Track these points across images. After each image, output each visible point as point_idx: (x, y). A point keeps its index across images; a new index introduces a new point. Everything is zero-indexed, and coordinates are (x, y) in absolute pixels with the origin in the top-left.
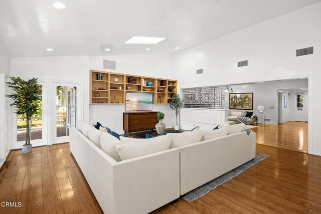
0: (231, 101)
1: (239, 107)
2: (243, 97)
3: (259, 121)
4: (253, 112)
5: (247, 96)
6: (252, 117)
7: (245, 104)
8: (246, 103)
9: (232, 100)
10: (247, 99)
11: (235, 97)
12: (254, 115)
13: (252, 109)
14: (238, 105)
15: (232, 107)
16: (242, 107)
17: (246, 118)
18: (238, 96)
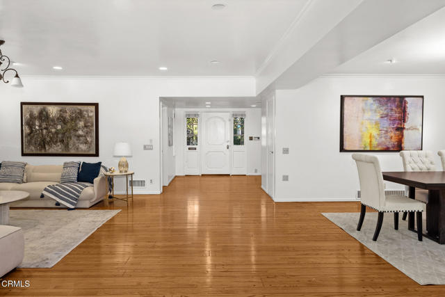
0: (26, 130)
1: (58, 148)
2: (67, 116)
3: (119, 190)
4: (99, 164)
5: (81, 113)
6: (97, 180)
7: (74, 139)
8: (79, 136)
9: (31, 125)
10: (81, 124)
11: (43, 116)
12: (102, 171)
13: (97, 155)
14: (53, 141)
15: (33, 149)
16: (67, 146)
17: (78, 186)
18: (53, 111)
